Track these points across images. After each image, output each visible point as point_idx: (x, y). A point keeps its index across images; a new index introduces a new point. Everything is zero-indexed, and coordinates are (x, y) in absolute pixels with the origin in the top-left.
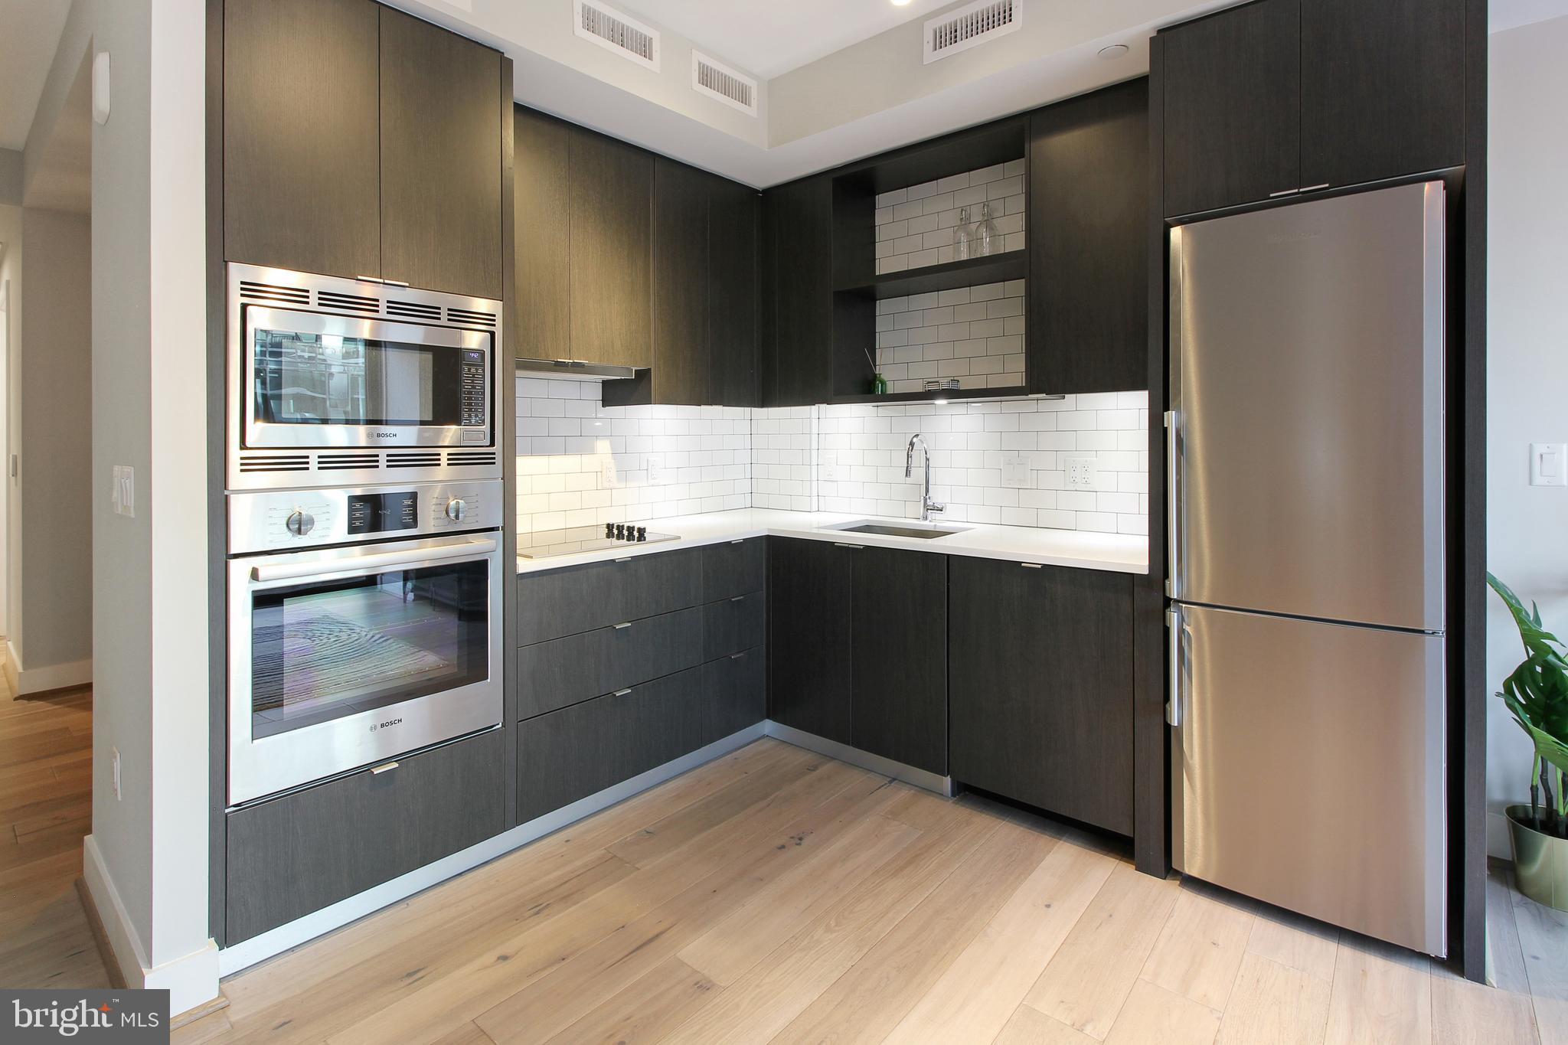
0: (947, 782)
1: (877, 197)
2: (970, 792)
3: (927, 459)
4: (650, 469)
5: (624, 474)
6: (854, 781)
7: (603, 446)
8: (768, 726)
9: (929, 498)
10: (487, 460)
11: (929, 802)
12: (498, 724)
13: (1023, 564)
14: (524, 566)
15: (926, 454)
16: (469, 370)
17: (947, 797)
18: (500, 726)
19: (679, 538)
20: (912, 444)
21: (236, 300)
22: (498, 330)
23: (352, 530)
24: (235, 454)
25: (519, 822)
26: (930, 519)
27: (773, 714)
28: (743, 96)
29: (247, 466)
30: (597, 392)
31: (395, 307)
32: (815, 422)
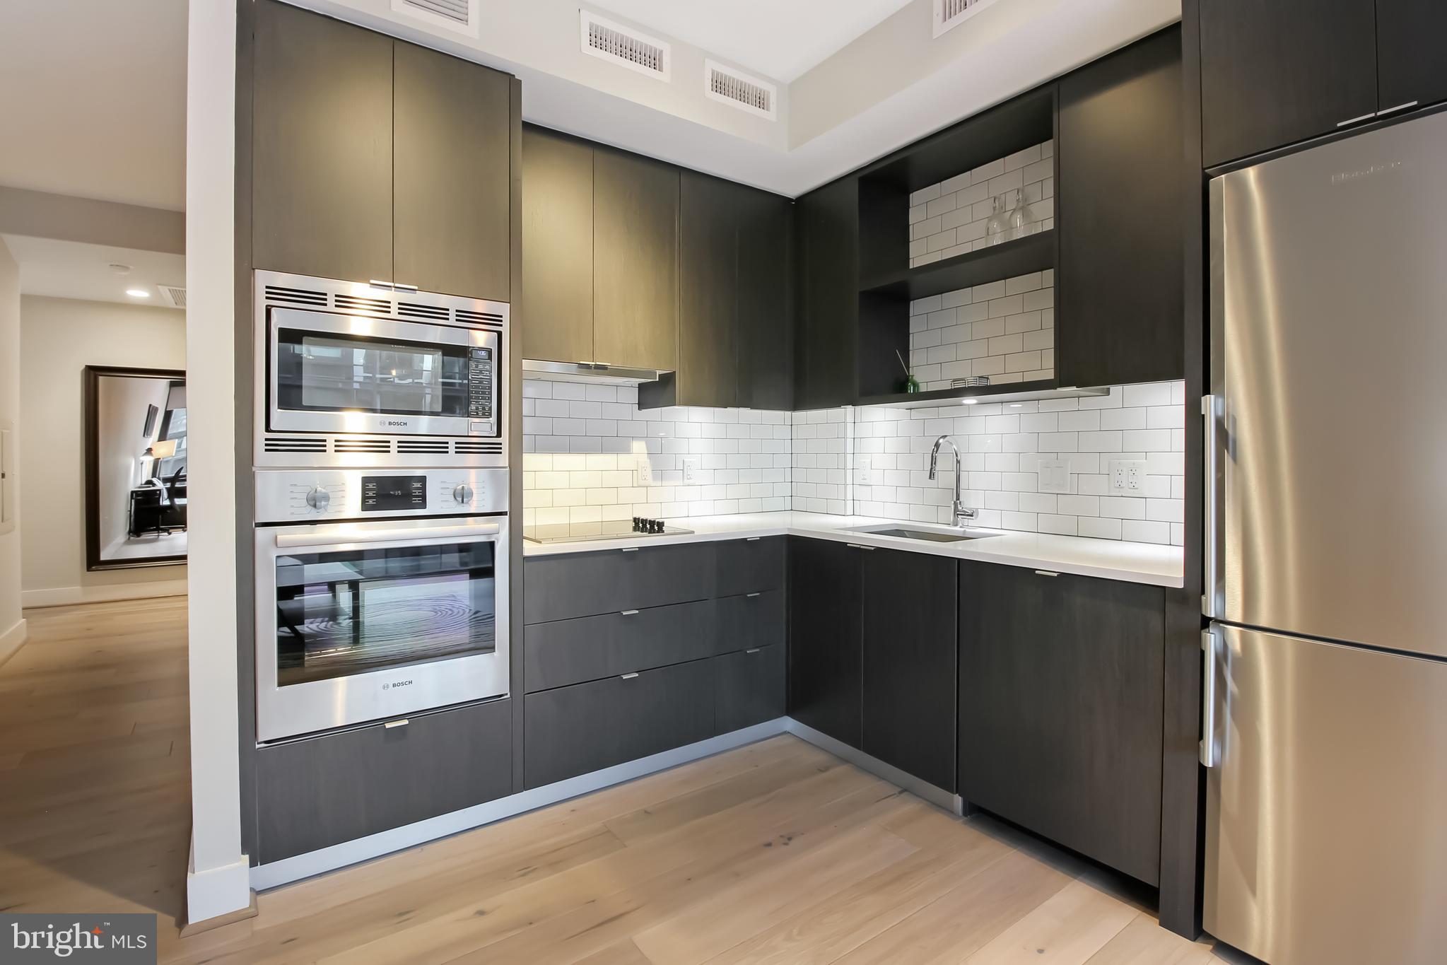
0: (958, 801)
1: (911, 195)
2: (980, 813)
3: (958, 462)
4: (685, 470)
5: (660, 473)
6: (865, 786)
7: (639, 447)
8: (788, 723)
9: (960, 502)
10: (494, 449)
11: (938, 820)
12: (507, 694)
13: (1037, 572)
14: (530, 549)
15: (957, 456)
16: (477, 366)
17: (959, 816)
18: (508, 696)
19: (693, 532)
20: (937, 445)
21: (261, 302)
22: (505, 330)
23: (365, 507)
24: (260, 435)
25: (527, 786)
26: (961, 525)
27: (792, 710)
28: (761, 102)
29: (272, 447)
30: (634, 396)
31: (405, 308)
32: (850, 427)
